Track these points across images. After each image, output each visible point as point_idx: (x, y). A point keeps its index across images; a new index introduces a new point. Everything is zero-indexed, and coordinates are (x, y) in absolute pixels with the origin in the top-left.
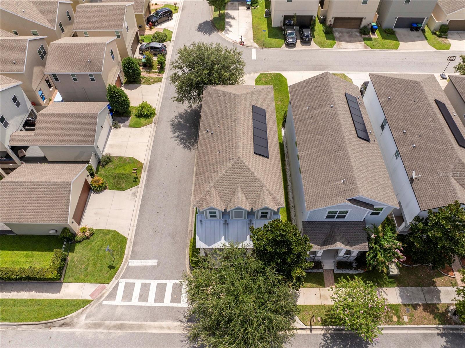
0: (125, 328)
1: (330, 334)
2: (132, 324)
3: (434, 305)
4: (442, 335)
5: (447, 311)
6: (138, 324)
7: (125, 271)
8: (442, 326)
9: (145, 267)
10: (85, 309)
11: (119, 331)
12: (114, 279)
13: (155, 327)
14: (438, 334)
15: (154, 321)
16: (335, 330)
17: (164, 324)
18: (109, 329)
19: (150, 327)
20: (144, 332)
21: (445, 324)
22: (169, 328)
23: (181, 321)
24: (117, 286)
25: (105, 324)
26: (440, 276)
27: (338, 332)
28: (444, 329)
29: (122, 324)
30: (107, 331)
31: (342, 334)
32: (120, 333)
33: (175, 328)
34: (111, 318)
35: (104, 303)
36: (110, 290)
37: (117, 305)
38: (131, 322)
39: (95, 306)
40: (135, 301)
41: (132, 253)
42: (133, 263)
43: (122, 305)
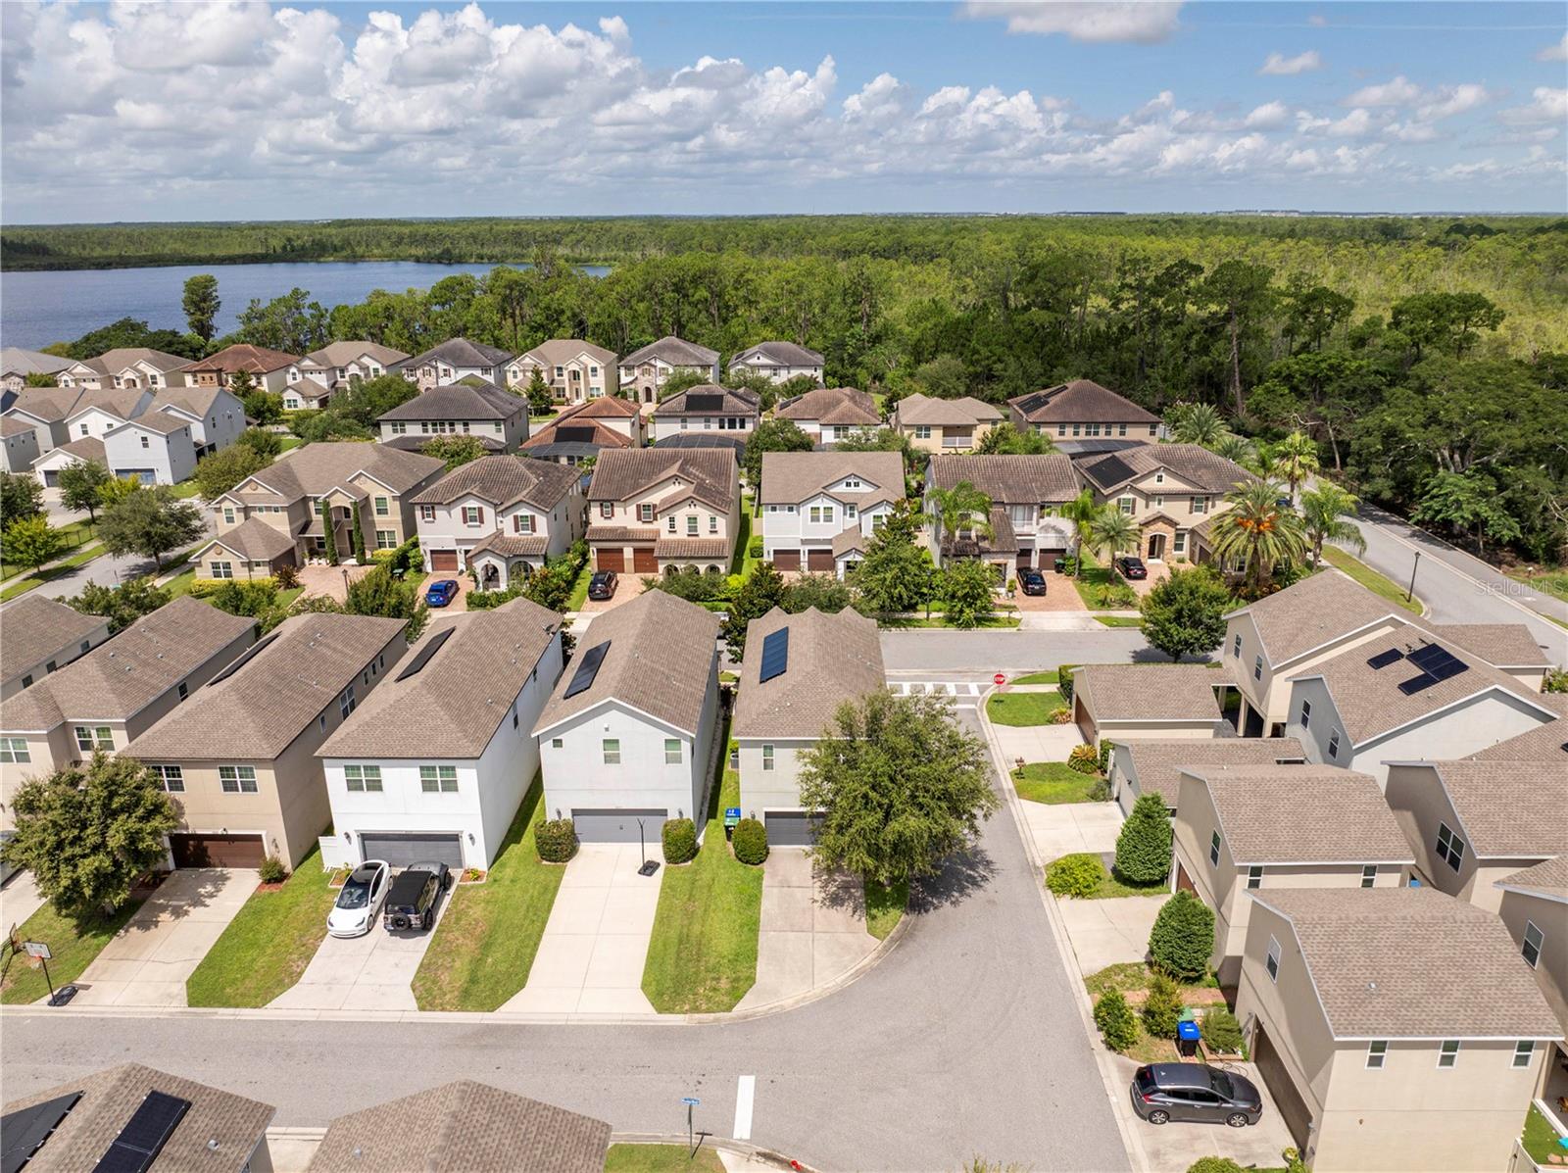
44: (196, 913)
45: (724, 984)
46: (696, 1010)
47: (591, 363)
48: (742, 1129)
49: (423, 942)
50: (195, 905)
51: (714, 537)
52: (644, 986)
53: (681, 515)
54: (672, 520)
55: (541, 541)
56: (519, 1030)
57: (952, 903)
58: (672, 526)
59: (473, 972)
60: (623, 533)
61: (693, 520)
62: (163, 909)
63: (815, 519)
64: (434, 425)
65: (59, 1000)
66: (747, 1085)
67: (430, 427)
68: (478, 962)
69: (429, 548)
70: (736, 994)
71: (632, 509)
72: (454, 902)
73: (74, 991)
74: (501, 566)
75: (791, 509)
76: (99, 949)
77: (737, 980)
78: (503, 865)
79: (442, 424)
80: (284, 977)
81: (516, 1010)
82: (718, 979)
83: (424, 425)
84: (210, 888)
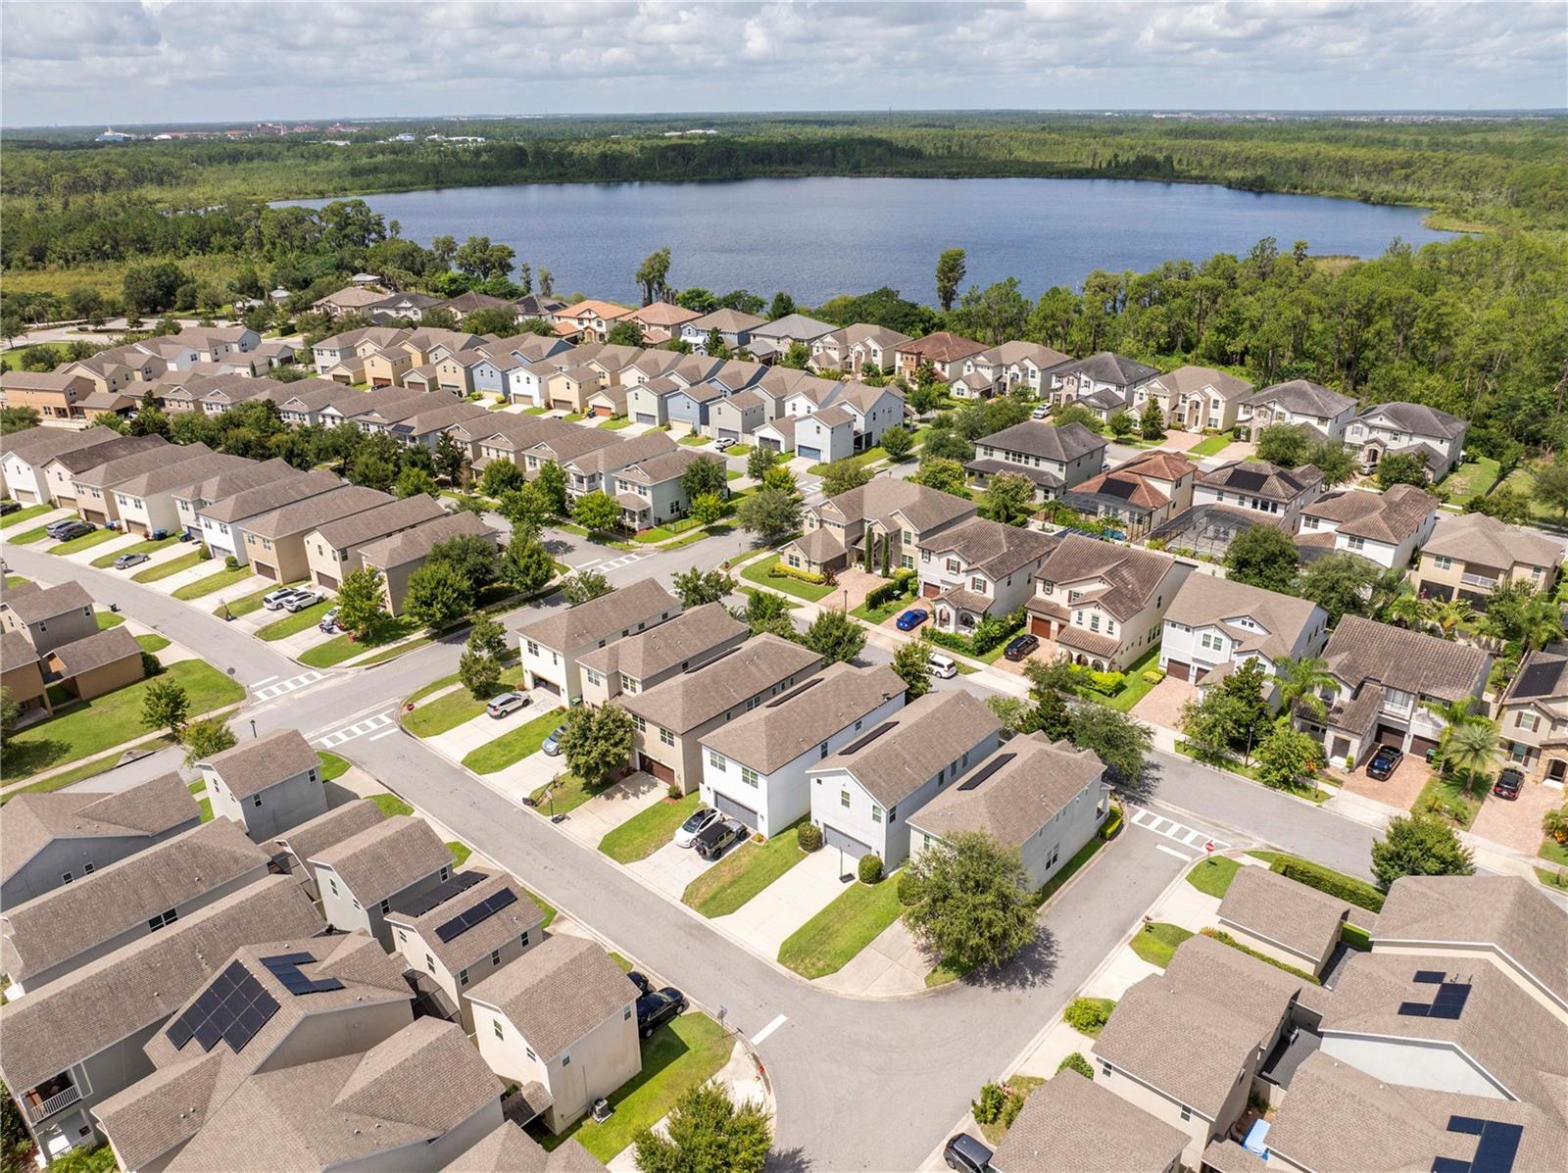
0: (1212, 822)
6: (1197, 819)
7: (1198, 856)
9: (1174, 850)
11: (1218, 823)
12: (1213, 856)
13: (1181, 811)
15: (1179, 813)
18: (1228, 828)
19: (1186, 813)
20: (1192, 812)
25: (1232, 832)
29: (1215, 826)
30: (1231, 827)
34: (1225, 833)
38: (1204, 822)
39: (1241, 848)
41: (1185, 865)
44: (633, 799)
45: (820, 964)
46: (795, 970)
47: (1214, 394)
48: (756, 1040)
49: (711, 864)
50: (634, 795)
51: (1109, 636)
52: (784, 943)
53: (1089, 612)
54: (1080, 614)
55: (986, 600)
56: (711, 934)
57: (995, 989)
58: (1080, 619)
59: (717, 894)
60: (1054, 610)
61: (1096, 618)
62: (620, 790)
63: (1206, 644)
64: (1014, 455)
65: (556, 821)
66: (781, 1019)
67: (1011, 456)
68: (723, 889)
69: (923, 580)
70: (821, 973)
71: (1066, 593)
72: (739, 849)
73: (563, 819)
74: (953, 614)
75: (1187, 630)
76: (585, 800)
77: (829, 966)
78: (779, 839)
79: (1020, 456)
80: (641, 854)
81: (721, 925)
82: (819, 960)
83: (1007, 453)
84: (646, 788)
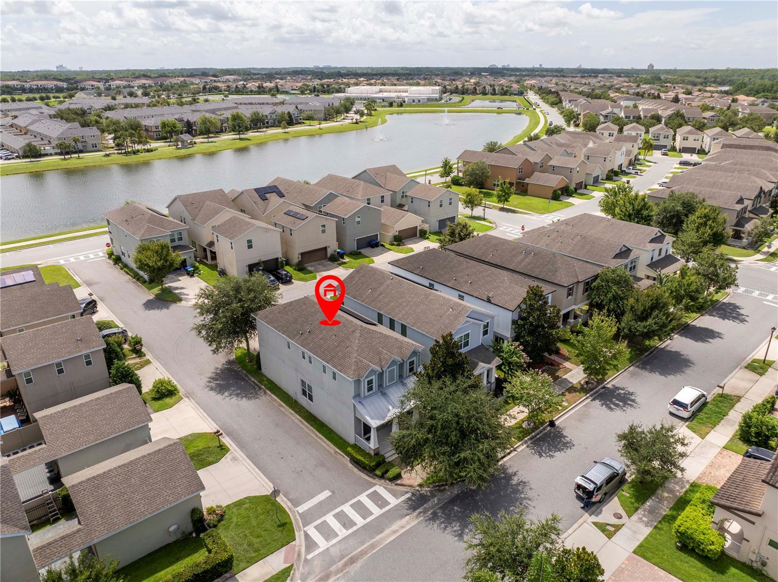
0: (358, 559)
1: (531, 444)
2: (362, 551)
3: (571, 387)
4: (594, 399)
5: (582, 386)
6: (368, 546)
7: (301, 519)
8: (588, 395)
9: (320, 503)
10: (292, 577)
11: (355, 565)
12: (296, 533)
13: (388, 536)
14: (592, 401)
15: (382, 532)
16: (531, 439)
17: (394, 527)
18: (342, 571)
19: (383, 539)
20: (382, 546)
21: (589, 393)
22: (402, 527)
23: (408, 515)
24: (307, 535)
25: (333, 571)
26: (558, 371)
27: (535, 439)
28: (591, 396)
29: (351, 558)
30: (342, 574)
31: (538, 438)
32: (358, 565)
33: (408, 523)
34: (333, 562)
35: (309, 557)
36: (303, 543)
37: (328, 548)
38: (359, 550)
39: (301, 566)
40: (343, 533)
41: (291, 503)
42: (302, 509)
43: (332, 545)
